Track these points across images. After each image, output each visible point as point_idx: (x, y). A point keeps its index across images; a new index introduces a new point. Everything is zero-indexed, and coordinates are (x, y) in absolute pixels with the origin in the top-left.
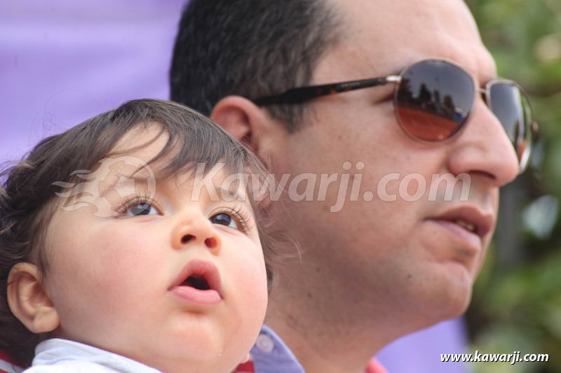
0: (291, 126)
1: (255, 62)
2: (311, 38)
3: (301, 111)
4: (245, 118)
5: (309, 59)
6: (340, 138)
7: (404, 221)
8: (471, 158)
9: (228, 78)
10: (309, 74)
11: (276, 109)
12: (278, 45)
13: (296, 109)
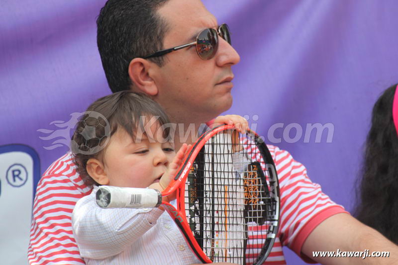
0: (160, 64)
1: (140, 43)
2: (159, 31)
3: (162, 59)
4: (141, 64)
5: (160, 40)
6: (179, 66)
7: (208, 89)
8: (223, 59)
9: (131, 50)
10: (162, 45)
11: (153, 59)
12: (148, 36)
13: (160, 58)
